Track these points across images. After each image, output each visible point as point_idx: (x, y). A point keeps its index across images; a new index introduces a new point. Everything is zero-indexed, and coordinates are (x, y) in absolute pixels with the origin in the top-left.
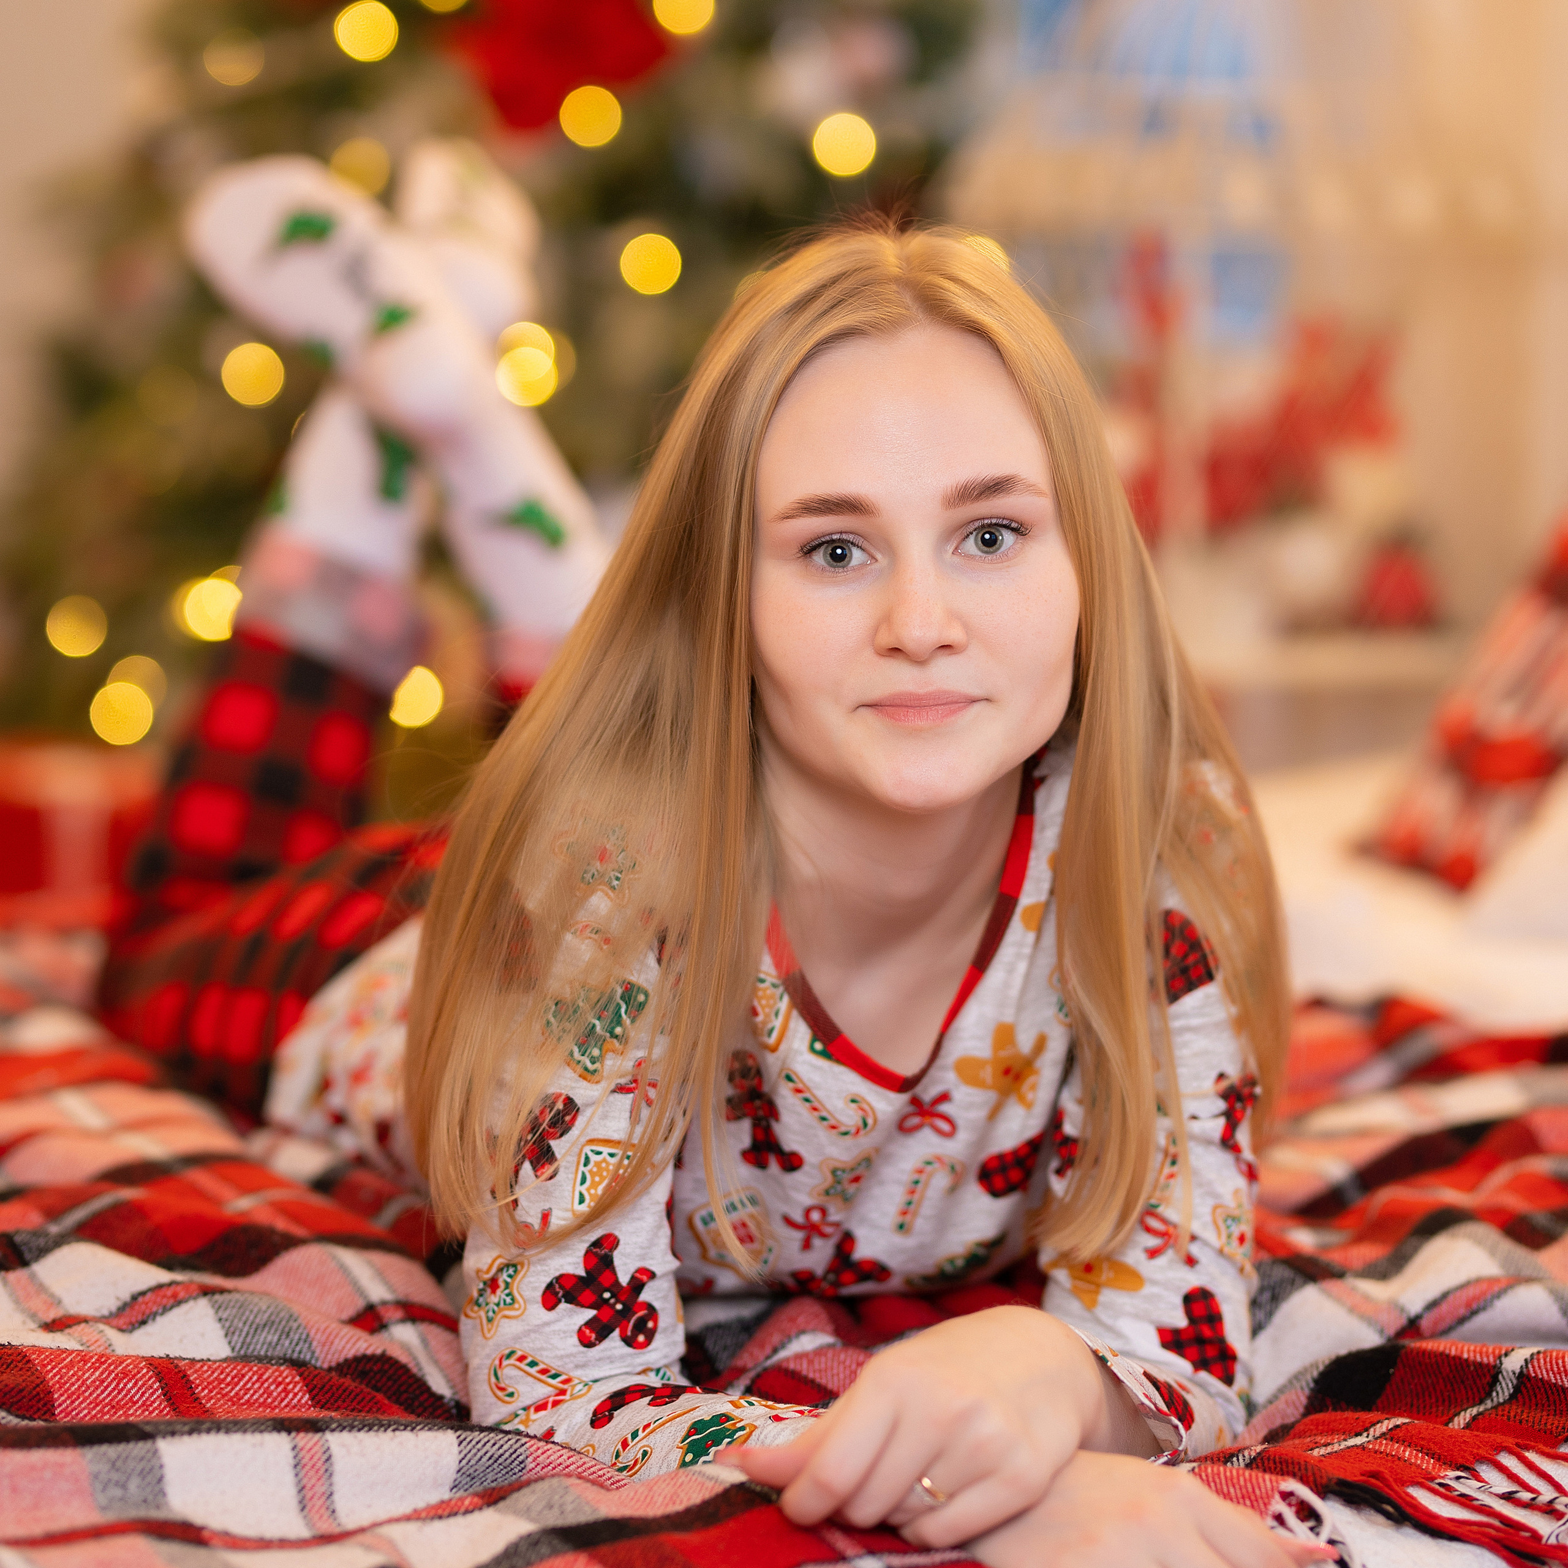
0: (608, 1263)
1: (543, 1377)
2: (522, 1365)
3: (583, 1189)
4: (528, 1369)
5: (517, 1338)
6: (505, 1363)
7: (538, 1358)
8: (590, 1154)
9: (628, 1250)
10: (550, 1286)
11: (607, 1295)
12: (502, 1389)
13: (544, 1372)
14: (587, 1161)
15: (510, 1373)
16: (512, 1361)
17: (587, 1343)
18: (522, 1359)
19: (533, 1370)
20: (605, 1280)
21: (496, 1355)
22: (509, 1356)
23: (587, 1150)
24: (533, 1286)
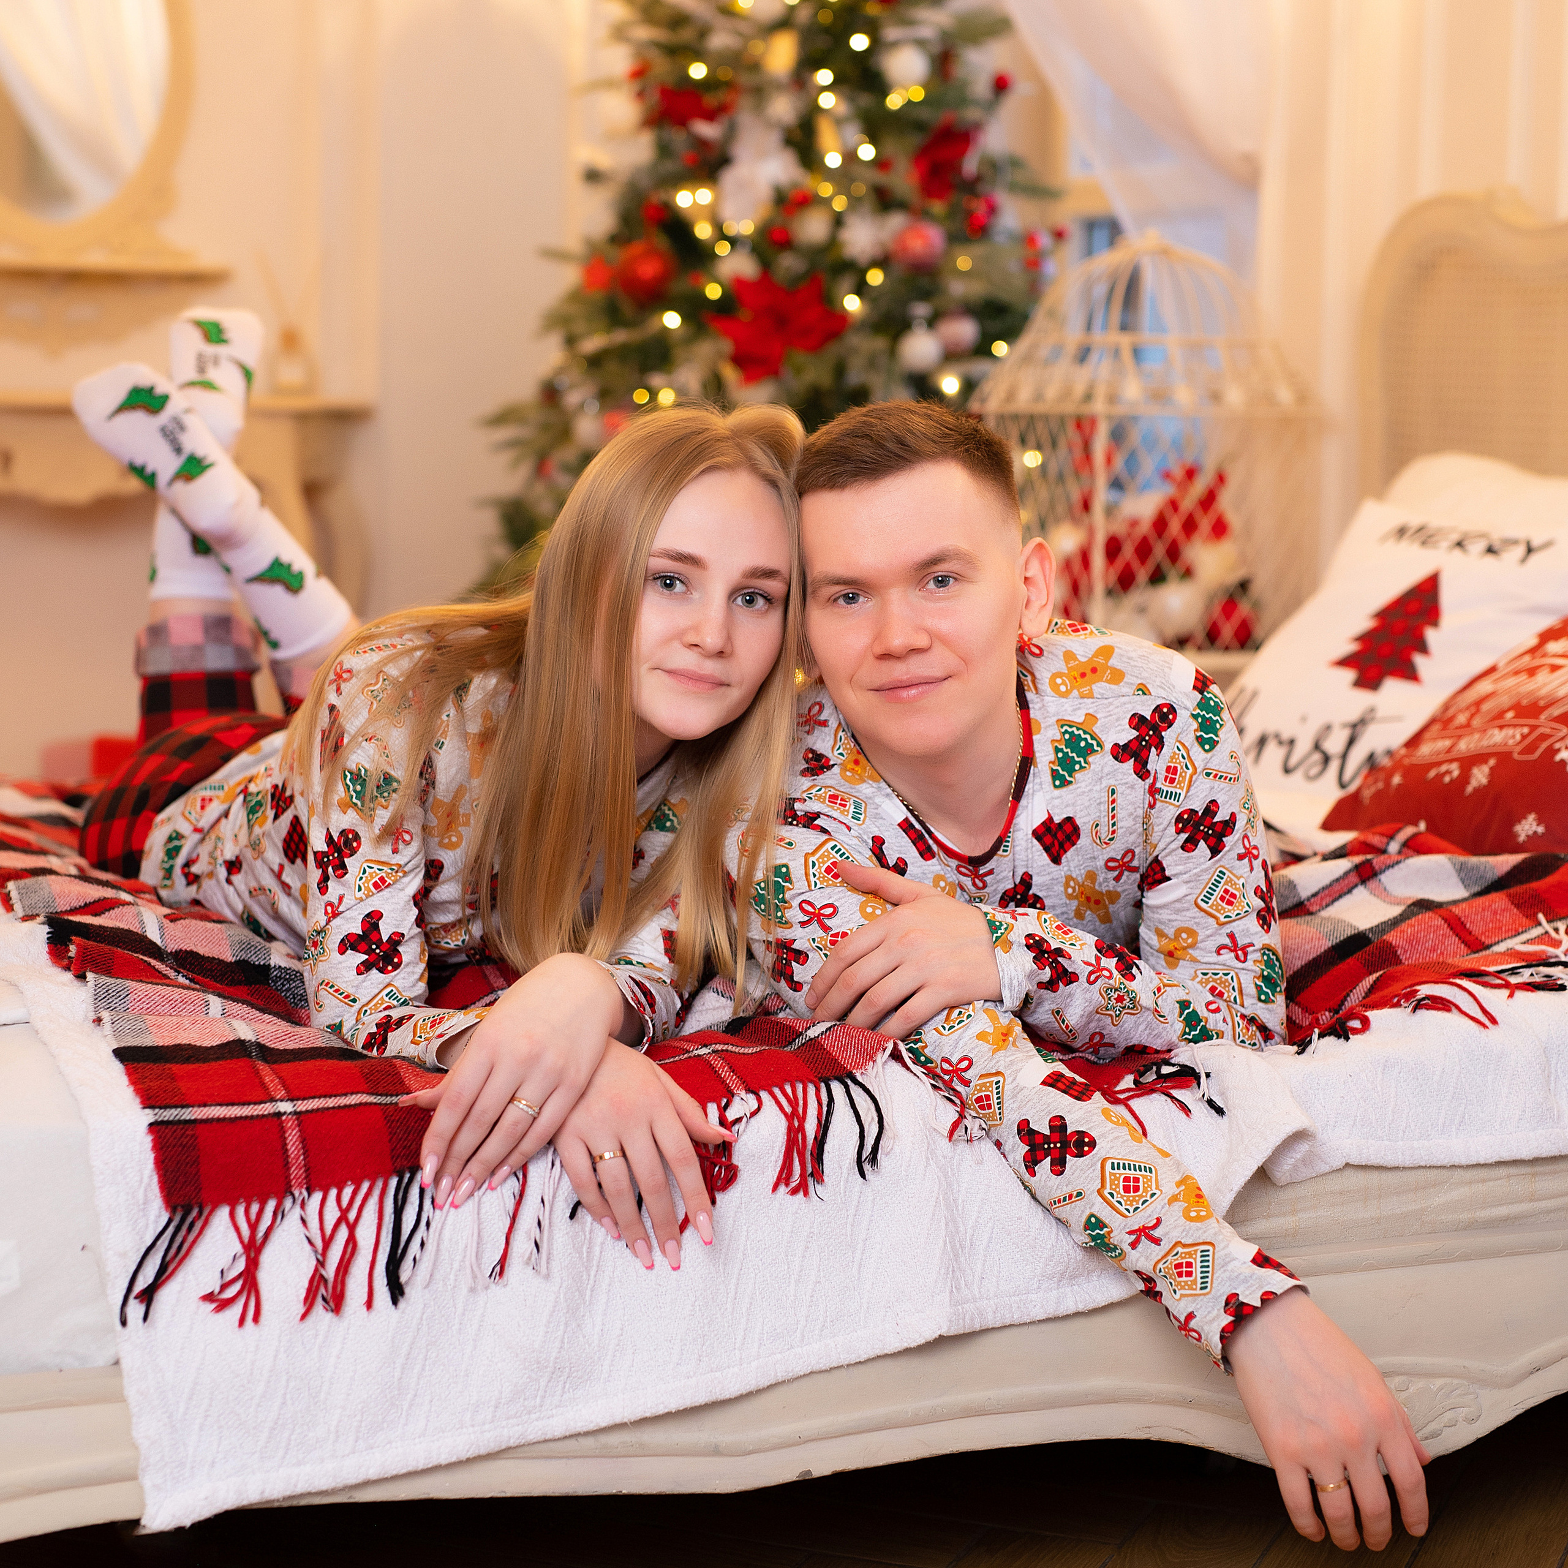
0: (376, 927)
1: (336, 994)
2: (327, 988)
3: (361, 883)
4: (329, 989)
5: (326, 973)
6: (320, 988)
7: (335, 984)
8: (367, 868)
9: (388, 921)
10: (343, 940)
11: (374, 947)
12: (318, 1004)
13: (337, 991)
14: (364, 872)
15: (322, 994)
16: (323, 986)
17: (359, 973)
18: (327, 985)
19: (332, 991)
20: (374, 937)
21: (316, 985)
22: (322, 984)
23: (365, 865)
24: (333, 940)
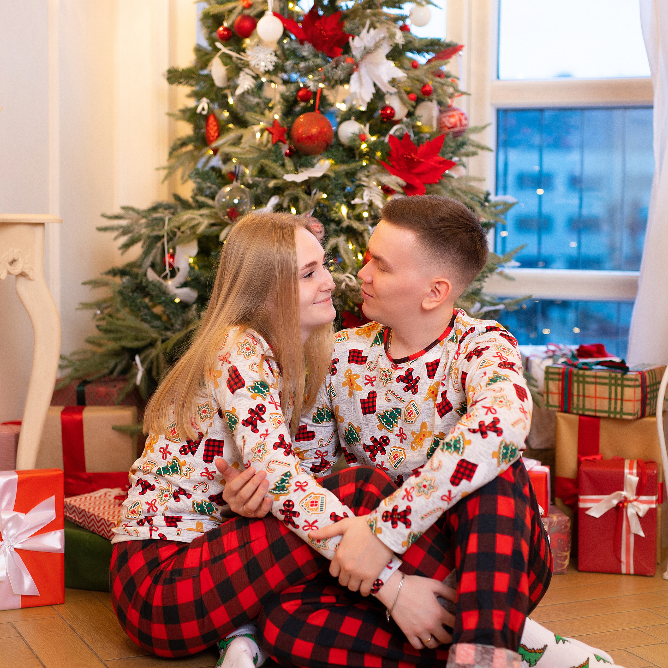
2: (274, 463)
5: (271, 458)
6: (269, 464)
7: (277, 460)
13: (279, 463)
15: (272, 466)
16: (271, 463)
18: (273, 461)
19: (277, 463)
21: (267, 463)
23: (270, 416)
24: (270, 446)
